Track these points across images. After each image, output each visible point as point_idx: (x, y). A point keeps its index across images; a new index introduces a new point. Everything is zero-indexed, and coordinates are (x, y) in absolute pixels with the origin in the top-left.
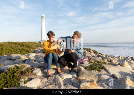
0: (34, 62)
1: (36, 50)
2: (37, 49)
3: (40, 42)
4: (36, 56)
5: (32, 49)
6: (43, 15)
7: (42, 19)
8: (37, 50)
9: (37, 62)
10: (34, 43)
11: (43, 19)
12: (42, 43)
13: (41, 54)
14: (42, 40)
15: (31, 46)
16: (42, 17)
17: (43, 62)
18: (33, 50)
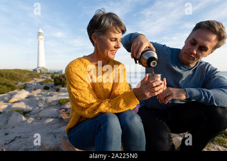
0: (24, 118)
1: (29, 84)
2: (31, 82)
3: (35, 70)
4: (28, 97)
5: (22, 81)
6: (41, 31)
7: (38, 36)
8: (31, 84)
9: (32, 119)
10: (25, 71)
11: (41, 37)
12: (39, 72)
13: (39, 91)
14: (38, 67)
15: (18, 77)
16: (39, 34)
17: (51, 120)
18: (23, 84)
